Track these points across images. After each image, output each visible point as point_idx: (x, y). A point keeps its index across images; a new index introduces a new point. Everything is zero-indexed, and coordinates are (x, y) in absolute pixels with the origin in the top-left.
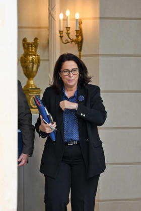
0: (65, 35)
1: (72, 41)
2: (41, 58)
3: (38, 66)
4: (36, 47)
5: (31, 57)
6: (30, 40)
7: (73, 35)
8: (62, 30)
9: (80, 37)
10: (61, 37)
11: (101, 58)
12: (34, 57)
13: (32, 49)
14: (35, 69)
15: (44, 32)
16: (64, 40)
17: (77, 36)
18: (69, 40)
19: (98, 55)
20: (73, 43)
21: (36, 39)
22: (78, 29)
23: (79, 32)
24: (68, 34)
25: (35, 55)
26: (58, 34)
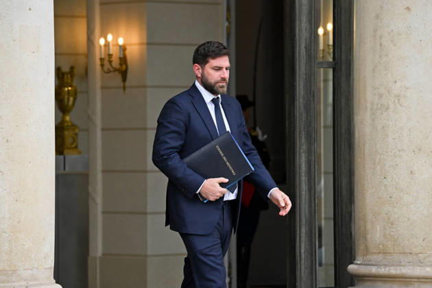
0: (106, 62)
1: (115, 70)
2: (79, 90)
3: (75, 99)
4: (72, 77)
5: (66, 89)
6: (66, 69)
7: (116, 63)
8: (103, 57)
9: (124, 67)
10: (102, 65)
11: (148, 89)
12: (70, 88)
13: (68, 79)
14: (71, 103)
15: (82, 60)
16: (105, 69)
17: (121, 64)
18: (112, 69)
19: (145, 87)
20: (117, 73)
21: (72, 68)
22: (122, 56)
23: (123, 60)
24: (110, 62)
25: (71, 86)
26: (98, 62)
